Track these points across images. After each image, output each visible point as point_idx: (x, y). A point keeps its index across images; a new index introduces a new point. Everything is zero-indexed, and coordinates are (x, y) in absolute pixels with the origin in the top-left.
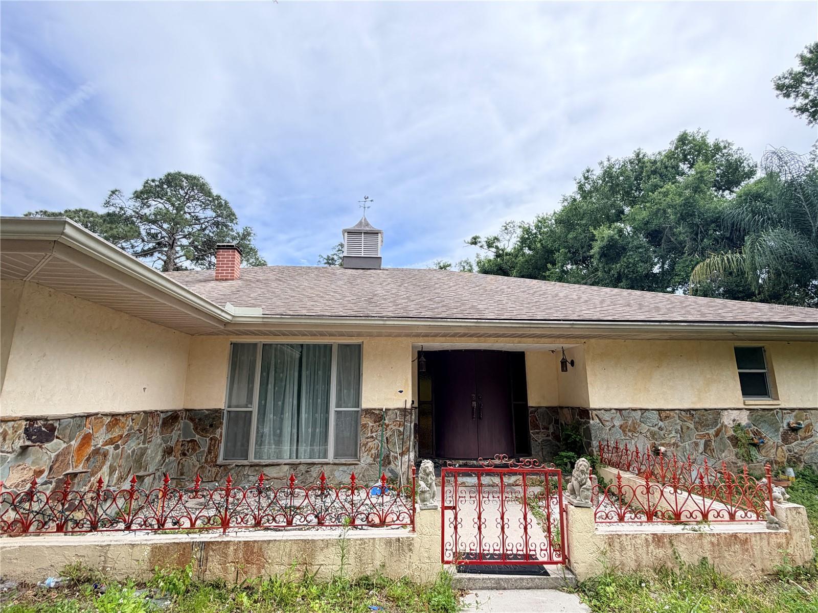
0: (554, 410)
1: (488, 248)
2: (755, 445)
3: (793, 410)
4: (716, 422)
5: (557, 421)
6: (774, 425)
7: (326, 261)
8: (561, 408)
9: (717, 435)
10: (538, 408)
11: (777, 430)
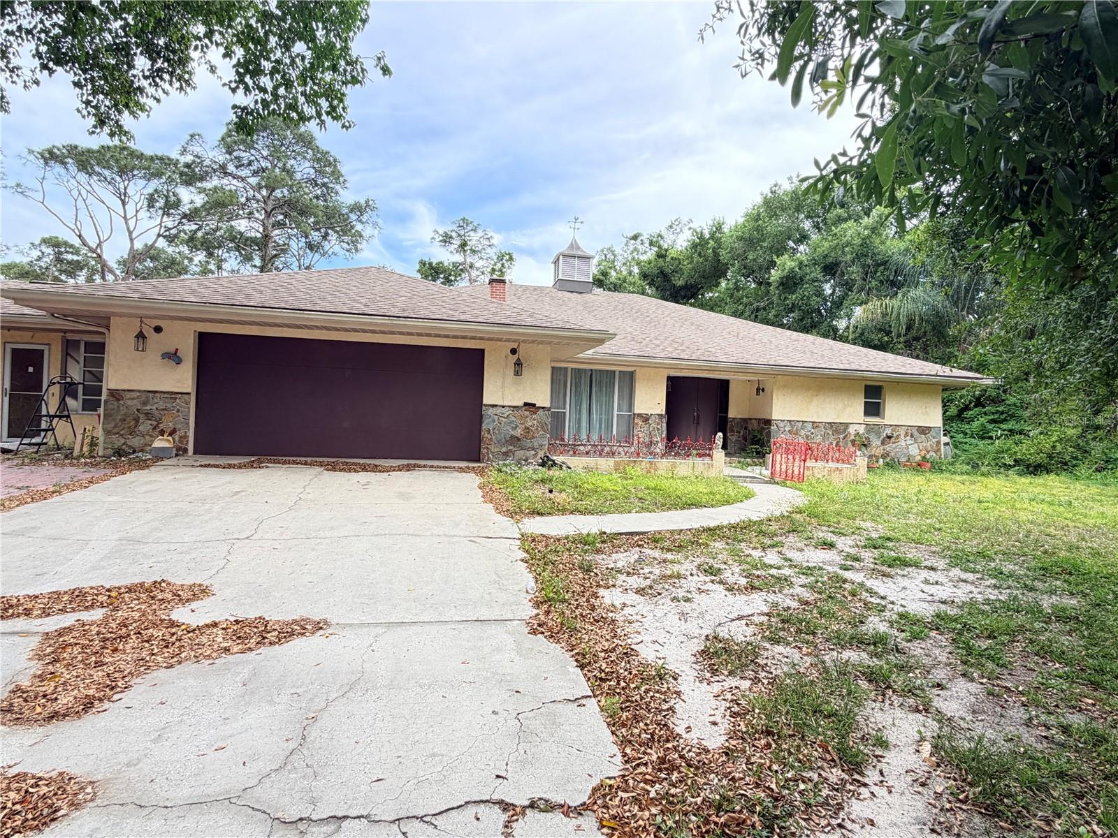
0: (745, 420)
1: (650, 246)
2: (864, 445)
3: (891, 426)
4: (845, 430)
5: (746, 428)
6: (878, 434)
7: (441, 238)
8: (751, 419)
9: (844, 438)
10: (734, 419)
11: (879, 437)
